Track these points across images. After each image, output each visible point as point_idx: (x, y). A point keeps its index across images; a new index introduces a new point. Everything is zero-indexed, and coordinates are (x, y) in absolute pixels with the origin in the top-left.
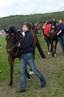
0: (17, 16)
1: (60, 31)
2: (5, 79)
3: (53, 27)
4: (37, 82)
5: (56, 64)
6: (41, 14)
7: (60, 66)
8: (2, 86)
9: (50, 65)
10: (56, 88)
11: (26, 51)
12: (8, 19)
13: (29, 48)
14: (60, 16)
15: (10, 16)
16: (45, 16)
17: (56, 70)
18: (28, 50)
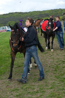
0: (16, 13)
1: (57, 28)
2: (5, 73)
3: (50, 23)
4: (35, 75)
5: (53, 59)
6: (39, 12)
7: (57, 61)
8: (2, 79)
9: (48, 59)
10: (53, 81)
11: (30, 44)
12: (8, 16)
13: (32, 42)
14: (57, 14)
15: (10, 13)
16: (43, 13)
17: (53, 64)
18: (32, 44)
